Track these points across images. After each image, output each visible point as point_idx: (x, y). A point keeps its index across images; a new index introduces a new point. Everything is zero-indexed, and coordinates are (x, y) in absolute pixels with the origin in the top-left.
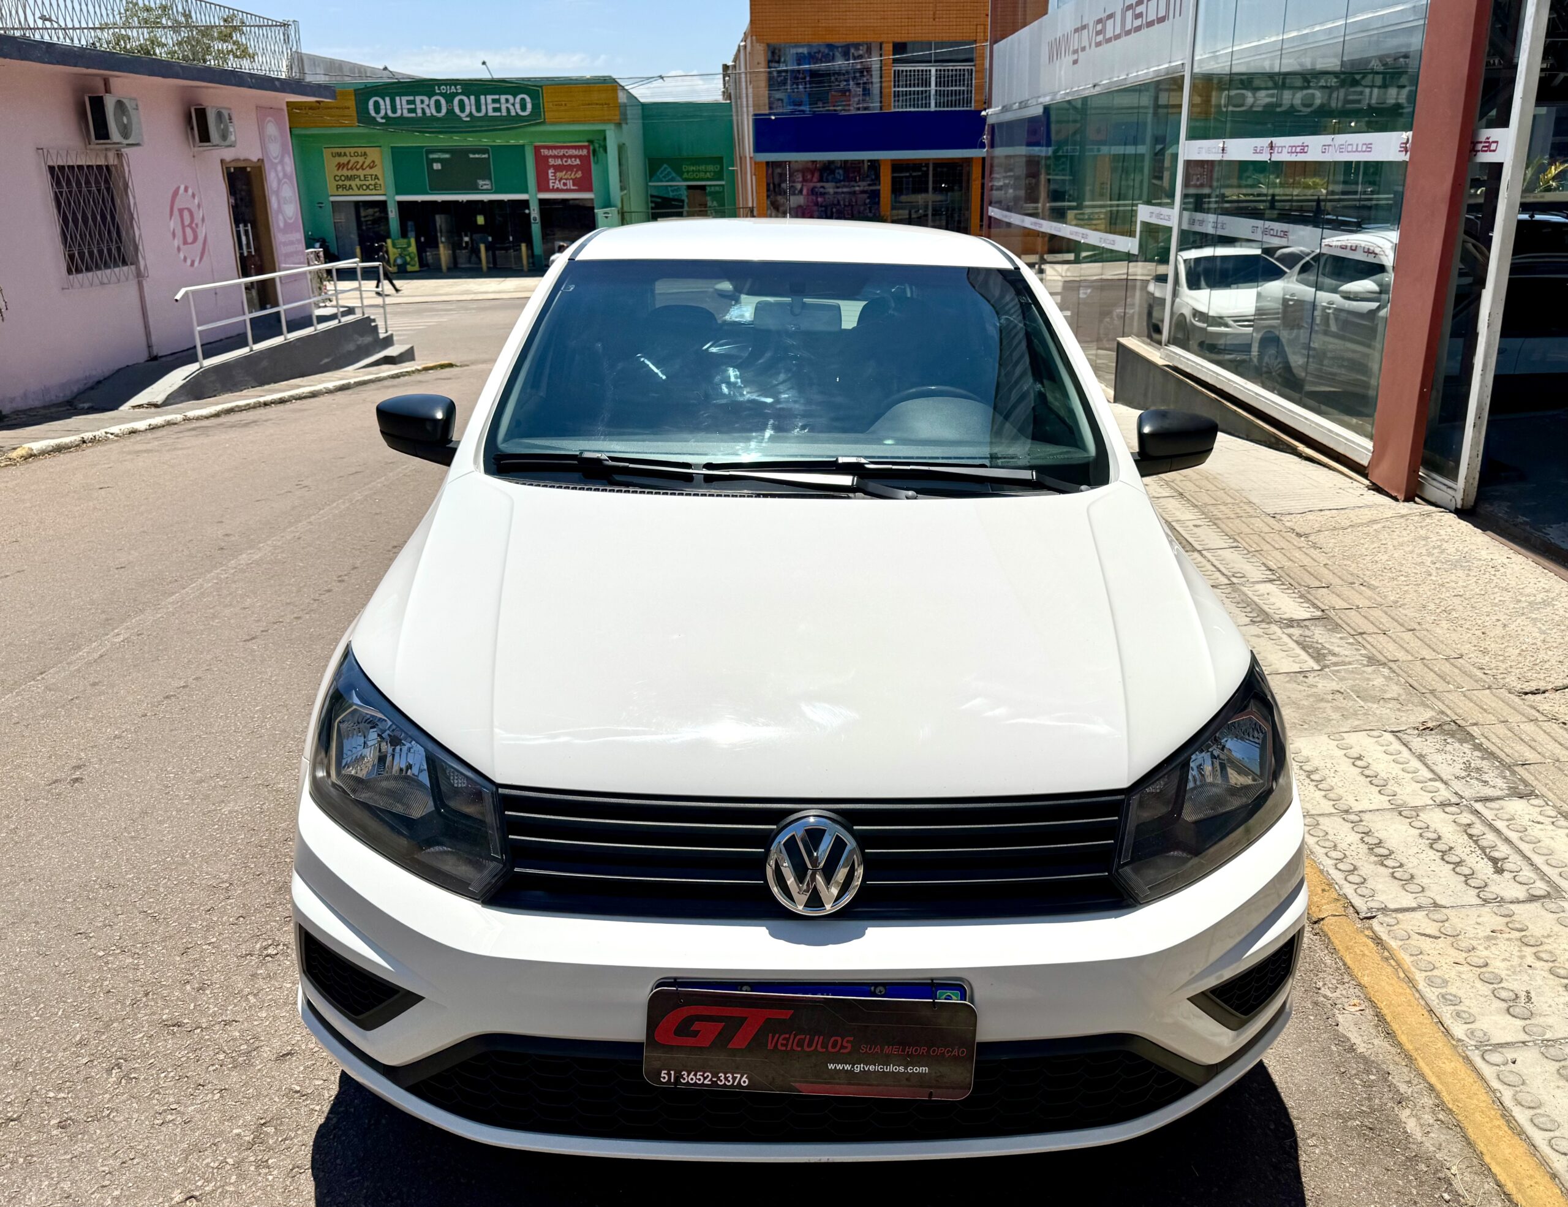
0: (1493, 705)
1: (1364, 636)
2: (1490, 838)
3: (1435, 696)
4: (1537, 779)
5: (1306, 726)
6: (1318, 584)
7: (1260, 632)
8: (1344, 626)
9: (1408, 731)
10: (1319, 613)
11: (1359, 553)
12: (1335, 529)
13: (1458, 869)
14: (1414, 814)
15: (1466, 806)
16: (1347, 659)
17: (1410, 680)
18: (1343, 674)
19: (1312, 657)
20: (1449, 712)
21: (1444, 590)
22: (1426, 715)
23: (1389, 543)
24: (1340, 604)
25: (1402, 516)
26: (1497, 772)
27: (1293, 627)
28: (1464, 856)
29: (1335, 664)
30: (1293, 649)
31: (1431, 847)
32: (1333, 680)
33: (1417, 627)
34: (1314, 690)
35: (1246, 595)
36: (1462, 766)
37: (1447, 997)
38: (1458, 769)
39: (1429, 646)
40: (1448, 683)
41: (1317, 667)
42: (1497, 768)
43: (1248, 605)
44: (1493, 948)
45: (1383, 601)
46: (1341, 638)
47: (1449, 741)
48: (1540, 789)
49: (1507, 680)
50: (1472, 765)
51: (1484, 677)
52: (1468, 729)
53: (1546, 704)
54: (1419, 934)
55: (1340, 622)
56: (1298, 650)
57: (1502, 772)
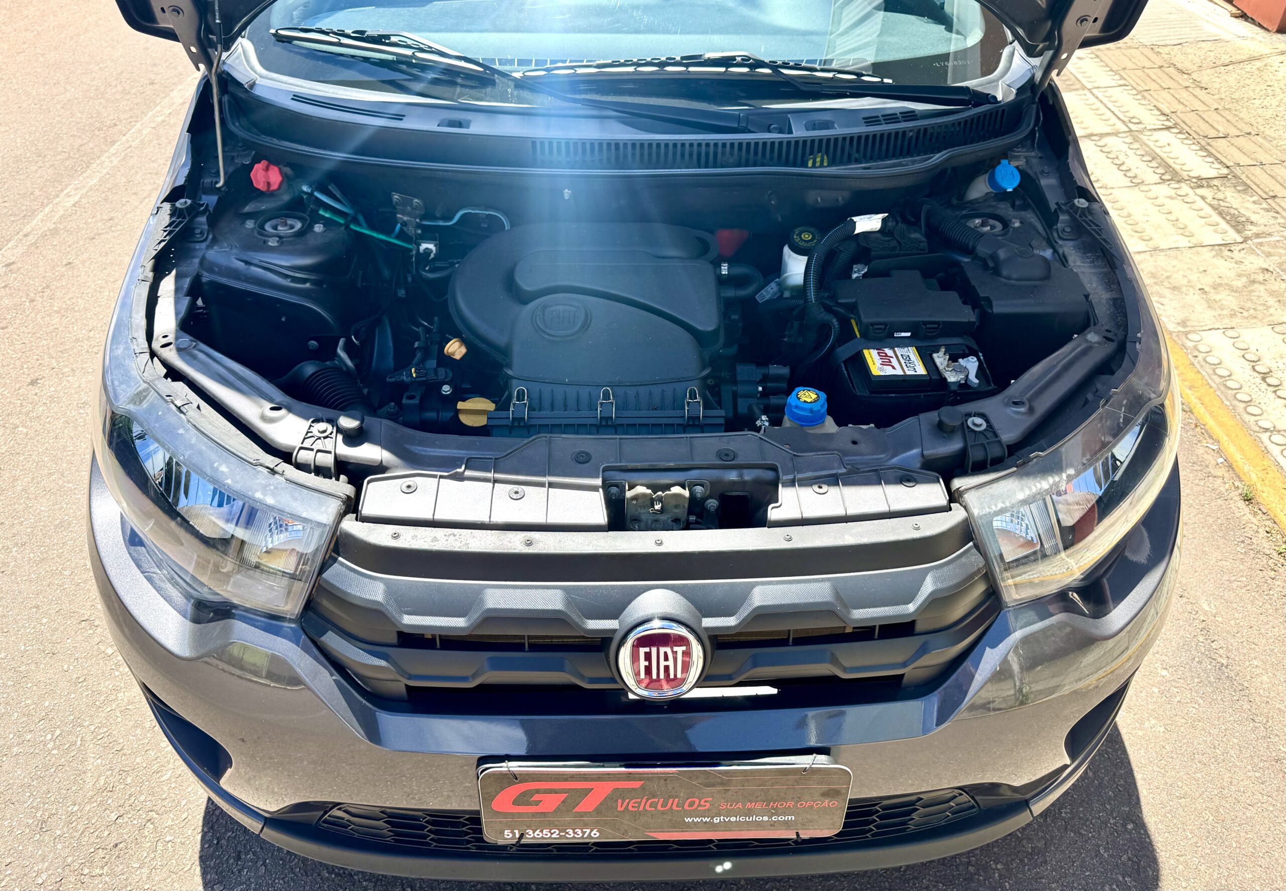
5: (1246, 314)
6: (1213, 133)
7: (1172, 193)
8: (1254, 187)
10: (1225, 171)
11: (1245, 96)
12: (1216, 65)
16: (1266, 229)
18: (1266, 248)
19: (1232, 226)
24: (1245, 160)
27: (1202, 187)
29: (1257, 236)
30: (1211, 216)
32: (1258, 255)
34: (1242, 267)
35: (1148, 146)
41: (1240, 239)
43: (1153, 159)
46: (1254, 202)
55: (1248, 182)
56: (1216, 218)
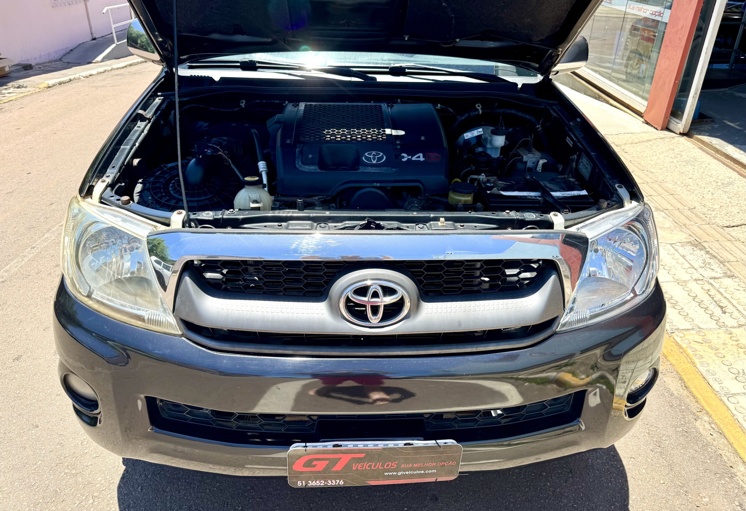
0: (712, 233)
2: (718, 297)
4: (735, 269)
9: (676, 244)
11: (644, 155)
12: (632, 143)
13: (706, 311)
14: (684, 284)
22: (683, 237)
24: (639, 180)
25: (662, 138)
26: (717, 265)
28: (708, 306)
31: (694, 300)
37: (710, 371)
38: (700, 263)
42: (717, 263)
44: (726, 349)
47: (695, 249)
48: (737, 274)
49: (716, 220)
51: (706, 218)
53: (734, 232)
54: (694, 341)
57: (719, 265)
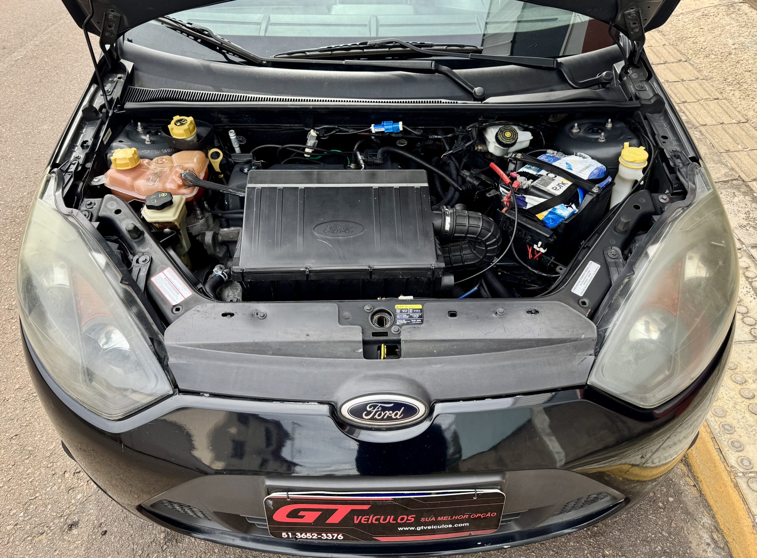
1: (685, 104)
3: (729, 155)
15: (745, 251)
17: (713, 142)
20: (737, 169)
21: (739, 66)
23: (706, 28)
33: (720, 97)
36: (744, 216)
39: (727, 113)
40: (738, 144)
45: (699, 75)
50: (751, 215)
52: (750, 184)
